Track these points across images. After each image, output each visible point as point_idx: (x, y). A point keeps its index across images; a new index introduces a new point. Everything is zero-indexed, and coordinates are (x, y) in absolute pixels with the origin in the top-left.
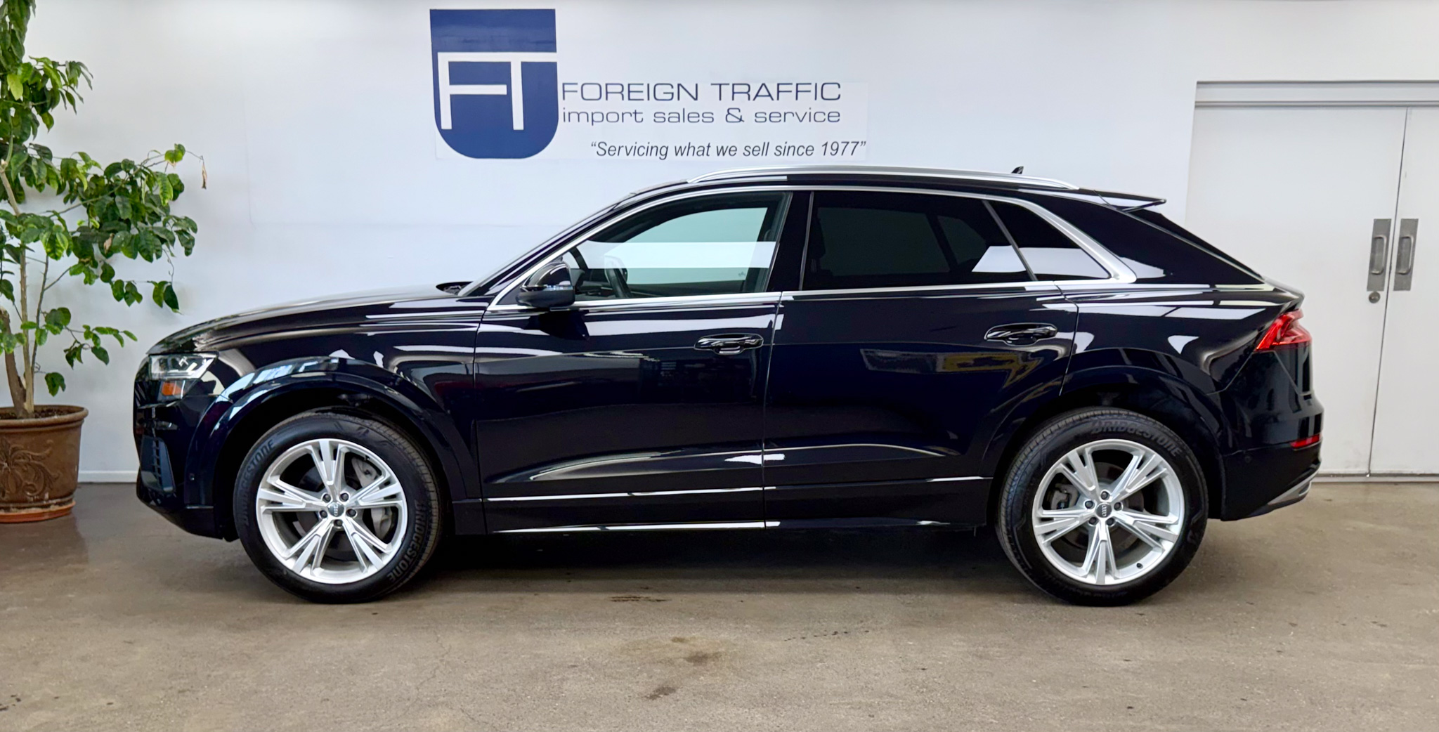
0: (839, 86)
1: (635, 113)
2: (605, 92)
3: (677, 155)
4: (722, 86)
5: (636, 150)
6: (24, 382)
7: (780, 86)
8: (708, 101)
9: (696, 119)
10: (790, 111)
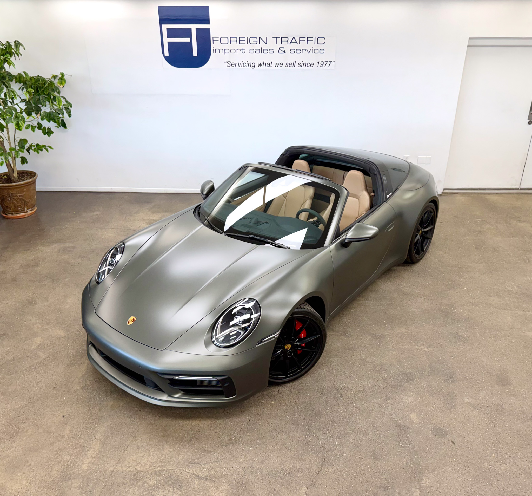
0: (324, 39)
1: (242, 49)
2: (230, 41)
3: (259, 66)
4: (277, 38)
5: (243, 64)
6: (12, 166)
7: (301, 38)
8: (271, 44)
9: (267, 52)
10: (304, 49)
